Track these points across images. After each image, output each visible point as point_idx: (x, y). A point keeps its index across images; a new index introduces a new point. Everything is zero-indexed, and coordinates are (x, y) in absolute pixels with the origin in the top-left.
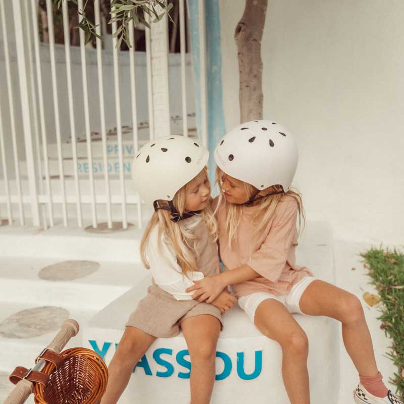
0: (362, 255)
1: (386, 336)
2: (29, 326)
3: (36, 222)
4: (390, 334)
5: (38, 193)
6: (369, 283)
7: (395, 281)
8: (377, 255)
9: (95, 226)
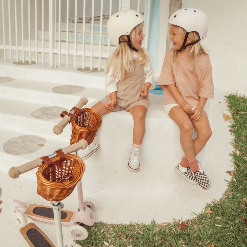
0: (226, 97)
1: (232, 135)
2: (47, 114)
3: (51, 64)
4: (234, 134)
5: (53, 48)
6: (227, 110)
7: (241, 110)
8: (234, 97)
9: (83, 68)
